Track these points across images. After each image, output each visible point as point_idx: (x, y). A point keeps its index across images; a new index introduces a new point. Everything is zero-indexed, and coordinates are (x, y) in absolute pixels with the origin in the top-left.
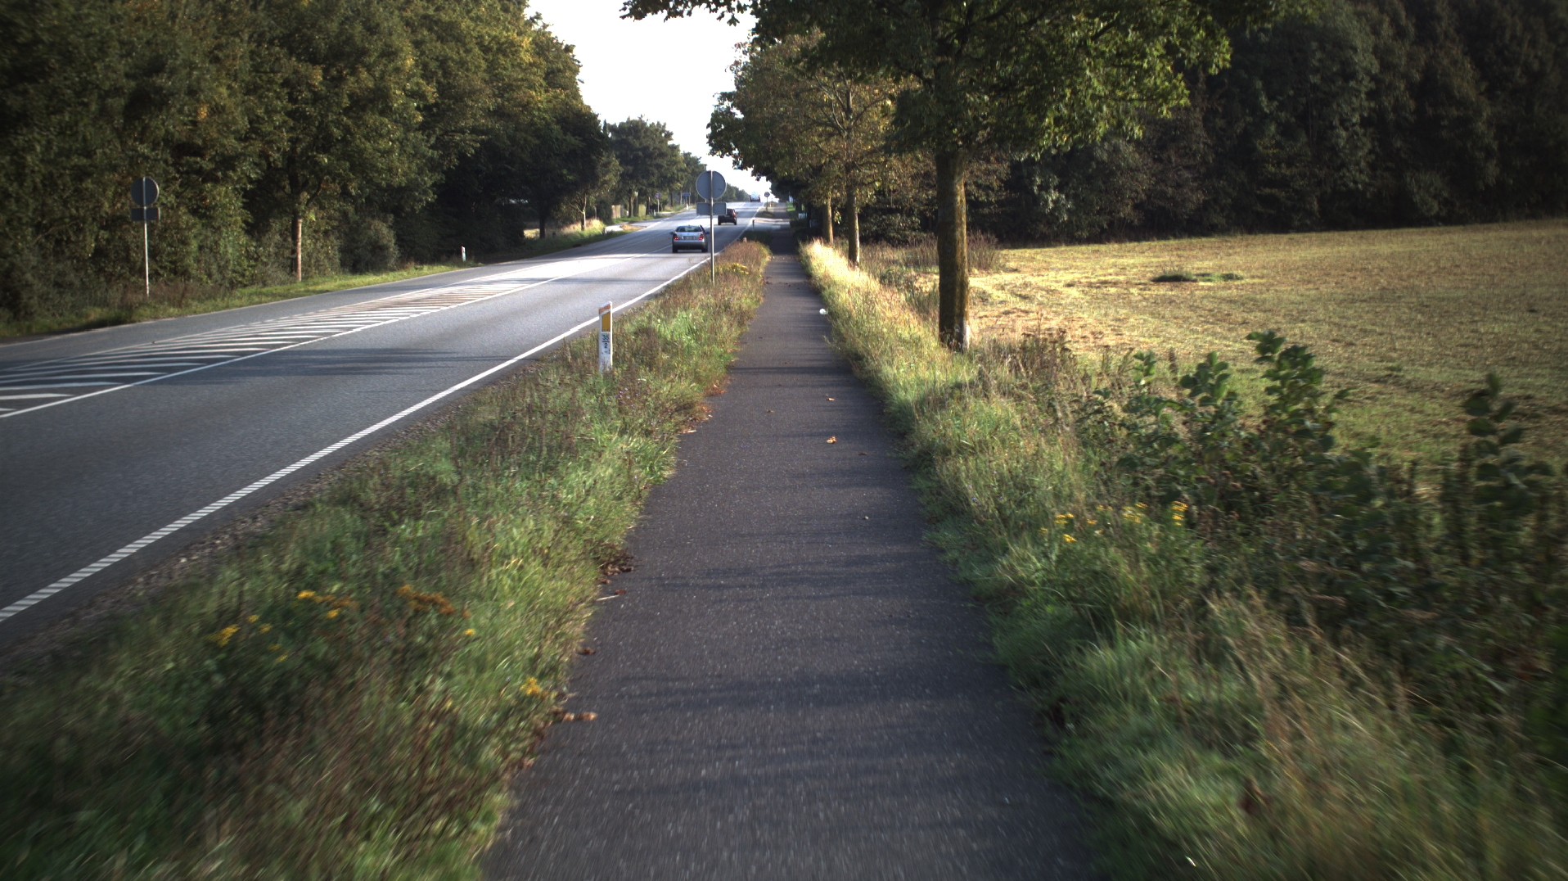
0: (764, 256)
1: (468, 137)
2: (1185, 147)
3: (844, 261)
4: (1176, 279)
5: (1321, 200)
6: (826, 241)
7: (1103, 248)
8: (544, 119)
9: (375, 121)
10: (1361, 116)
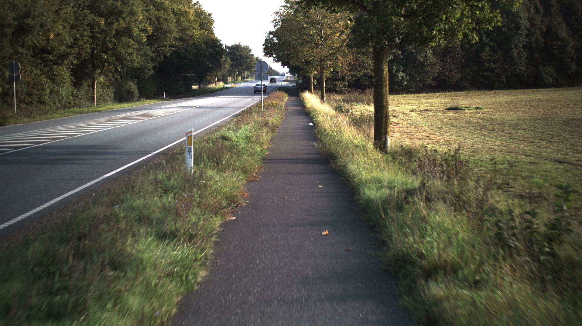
0: (286, 98)
1: (168, 49)
2: (453, 56)
3: (318, 100)
4: (456, 109)
5: (506, 77)
6: (311, 92)
7: (421, 95)
8: (199, 42)
9: (126, 40)
10: (523, 44)
